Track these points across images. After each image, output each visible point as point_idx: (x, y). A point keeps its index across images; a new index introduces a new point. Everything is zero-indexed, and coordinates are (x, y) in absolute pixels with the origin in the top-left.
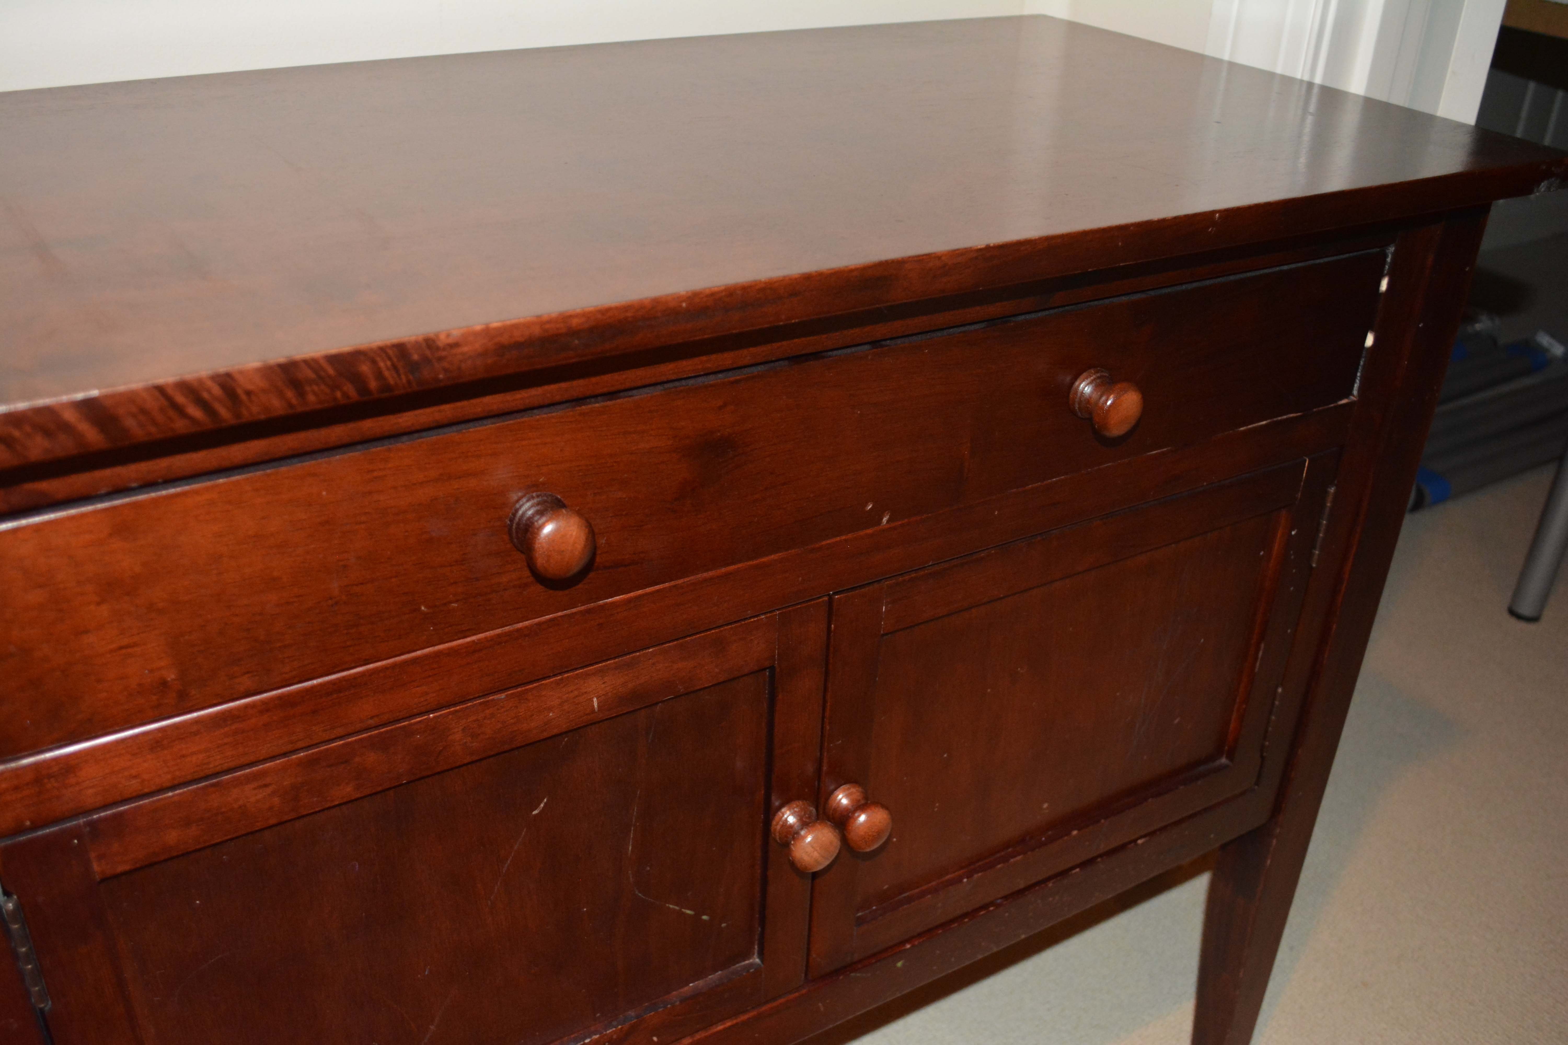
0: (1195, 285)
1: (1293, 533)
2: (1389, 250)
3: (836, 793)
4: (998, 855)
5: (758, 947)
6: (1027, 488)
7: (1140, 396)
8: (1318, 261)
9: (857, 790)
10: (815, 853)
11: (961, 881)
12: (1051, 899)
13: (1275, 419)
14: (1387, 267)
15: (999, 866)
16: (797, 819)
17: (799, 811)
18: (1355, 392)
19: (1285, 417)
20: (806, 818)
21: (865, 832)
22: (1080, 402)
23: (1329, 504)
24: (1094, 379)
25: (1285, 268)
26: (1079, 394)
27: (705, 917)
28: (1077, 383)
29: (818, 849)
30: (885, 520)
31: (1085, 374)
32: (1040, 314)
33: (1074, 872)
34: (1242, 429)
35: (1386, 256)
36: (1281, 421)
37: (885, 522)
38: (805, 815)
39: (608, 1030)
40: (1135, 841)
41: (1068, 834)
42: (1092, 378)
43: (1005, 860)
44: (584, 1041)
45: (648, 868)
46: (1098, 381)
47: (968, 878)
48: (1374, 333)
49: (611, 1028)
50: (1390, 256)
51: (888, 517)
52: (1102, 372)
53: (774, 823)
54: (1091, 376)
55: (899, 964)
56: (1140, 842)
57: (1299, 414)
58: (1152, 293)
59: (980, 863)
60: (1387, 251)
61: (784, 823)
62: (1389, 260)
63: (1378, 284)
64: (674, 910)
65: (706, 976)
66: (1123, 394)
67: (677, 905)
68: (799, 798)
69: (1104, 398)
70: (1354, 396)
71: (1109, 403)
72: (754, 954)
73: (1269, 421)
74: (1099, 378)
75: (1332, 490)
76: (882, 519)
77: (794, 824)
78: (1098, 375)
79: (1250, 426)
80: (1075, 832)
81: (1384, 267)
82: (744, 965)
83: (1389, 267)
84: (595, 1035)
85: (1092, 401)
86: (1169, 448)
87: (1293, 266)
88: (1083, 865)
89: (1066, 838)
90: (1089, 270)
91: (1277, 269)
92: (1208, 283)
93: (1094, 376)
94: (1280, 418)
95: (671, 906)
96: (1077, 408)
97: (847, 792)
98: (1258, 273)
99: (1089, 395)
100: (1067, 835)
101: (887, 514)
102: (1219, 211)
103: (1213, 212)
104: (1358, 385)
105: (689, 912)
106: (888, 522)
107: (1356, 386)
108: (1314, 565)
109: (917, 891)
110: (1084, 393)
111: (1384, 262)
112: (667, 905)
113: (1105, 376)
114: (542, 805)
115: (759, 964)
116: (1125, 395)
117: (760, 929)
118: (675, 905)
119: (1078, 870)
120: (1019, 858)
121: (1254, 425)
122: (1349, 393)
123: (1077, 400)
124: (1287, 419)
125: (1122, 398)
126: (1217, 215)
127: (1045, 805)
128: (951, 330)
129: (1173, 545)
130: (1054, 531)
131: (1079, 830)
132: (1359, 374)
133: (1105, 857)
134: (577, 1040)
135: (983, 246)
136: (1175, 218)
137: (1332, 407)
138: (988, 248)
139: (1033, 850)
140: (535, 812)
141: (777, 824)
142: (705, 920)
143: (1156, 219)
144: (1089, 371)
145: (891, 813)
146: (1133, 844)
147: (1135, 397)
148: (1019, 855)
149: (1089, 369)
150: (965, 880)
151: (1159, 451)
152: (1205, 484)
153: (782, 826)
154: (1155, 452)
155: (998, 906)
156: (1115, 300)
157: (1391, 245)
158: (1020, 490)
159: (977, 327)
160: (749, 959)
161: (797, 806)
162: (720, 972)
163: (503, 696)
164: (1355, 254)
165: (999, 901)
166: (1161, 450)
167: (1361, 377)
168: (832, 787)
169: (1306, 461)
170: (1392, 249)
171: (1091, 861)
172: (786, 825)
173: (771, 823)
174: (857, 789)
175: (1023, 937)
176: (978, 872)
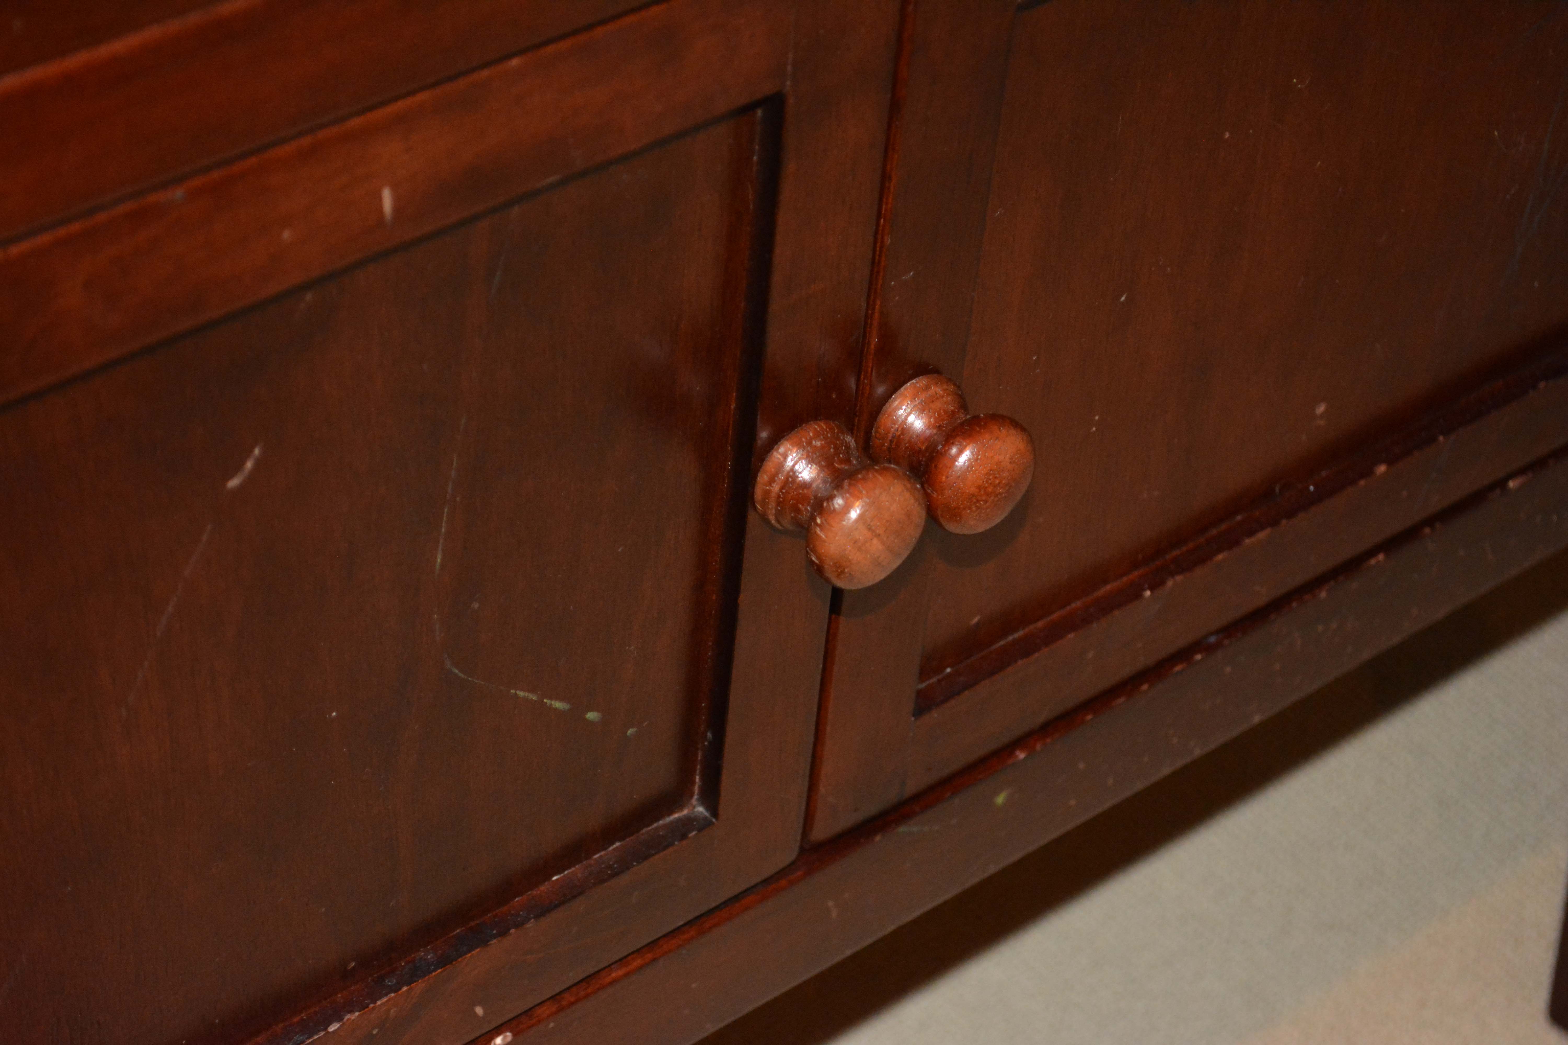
3: (896, 401)
4: (1214, 532)
5: (702, 779)
9: (944, 390)
10: (875, 541)
11: (1138, 596)
12: (1320, 628)
15: (1220, 557)
16: (821, 466)
17: (822, 447)
20: (841, 462)
21: (979, 488)
27: (592, 716)
29: (880, 531)
33: (1373, 561)
38: (837, 453)
39: (380, 998)
40: (1501, 484)
41: (1368, 472)
43: (1231, 541)
44: (326, 1029)
45: (476, 605)
47: (1152, 589)
49: (386, 995)
53: (763, 478)
55: (1000, 799)
56: (1511, 484)
59: (1176, 553)
61: (787, 479)
64: (526, 700)
65: (588, 857)
67: (532, 691)
68: (815, 414)
72: (692, 796)
77: (813, 480)
80: (1382, 469)
82: (672, 822)
84: (351, 1012)
88: (1390, 545)
89: (1362, 483)
95: (521, 694)
97: (923, 396)
100: (1362, 476)
105: (558, 705)
109: (1040, 624)
112: (513, 691)
114: (249, 465)
115: (705, 818)
117: (709, 735)
118: (529, 691)
119: (1381, 557)
120: (1262, 535)
127: (1321, 409)
131: (1390, 463)
133: (1438, 525)
134: (309, 1028)
139: (1291, 514)
140: (234, 483)
141: (772, 481)
142: (592, 723)
145: (1031, 440)
146: (1498, 491)
148: (1262, 528)
150: (1148, 593)
153: (786, 483)
155: (1209, 649)
160: (681, 808)
161: (817, 435)
162: (618, 844)
163: (178, 193)
165: (1212, 639)
168: (880, 390)
171: (1411, 534)
172: (794, 482)
173: (756, 476)
174: (945, 387)
175: (1257, 719)
176: (1172, 574)
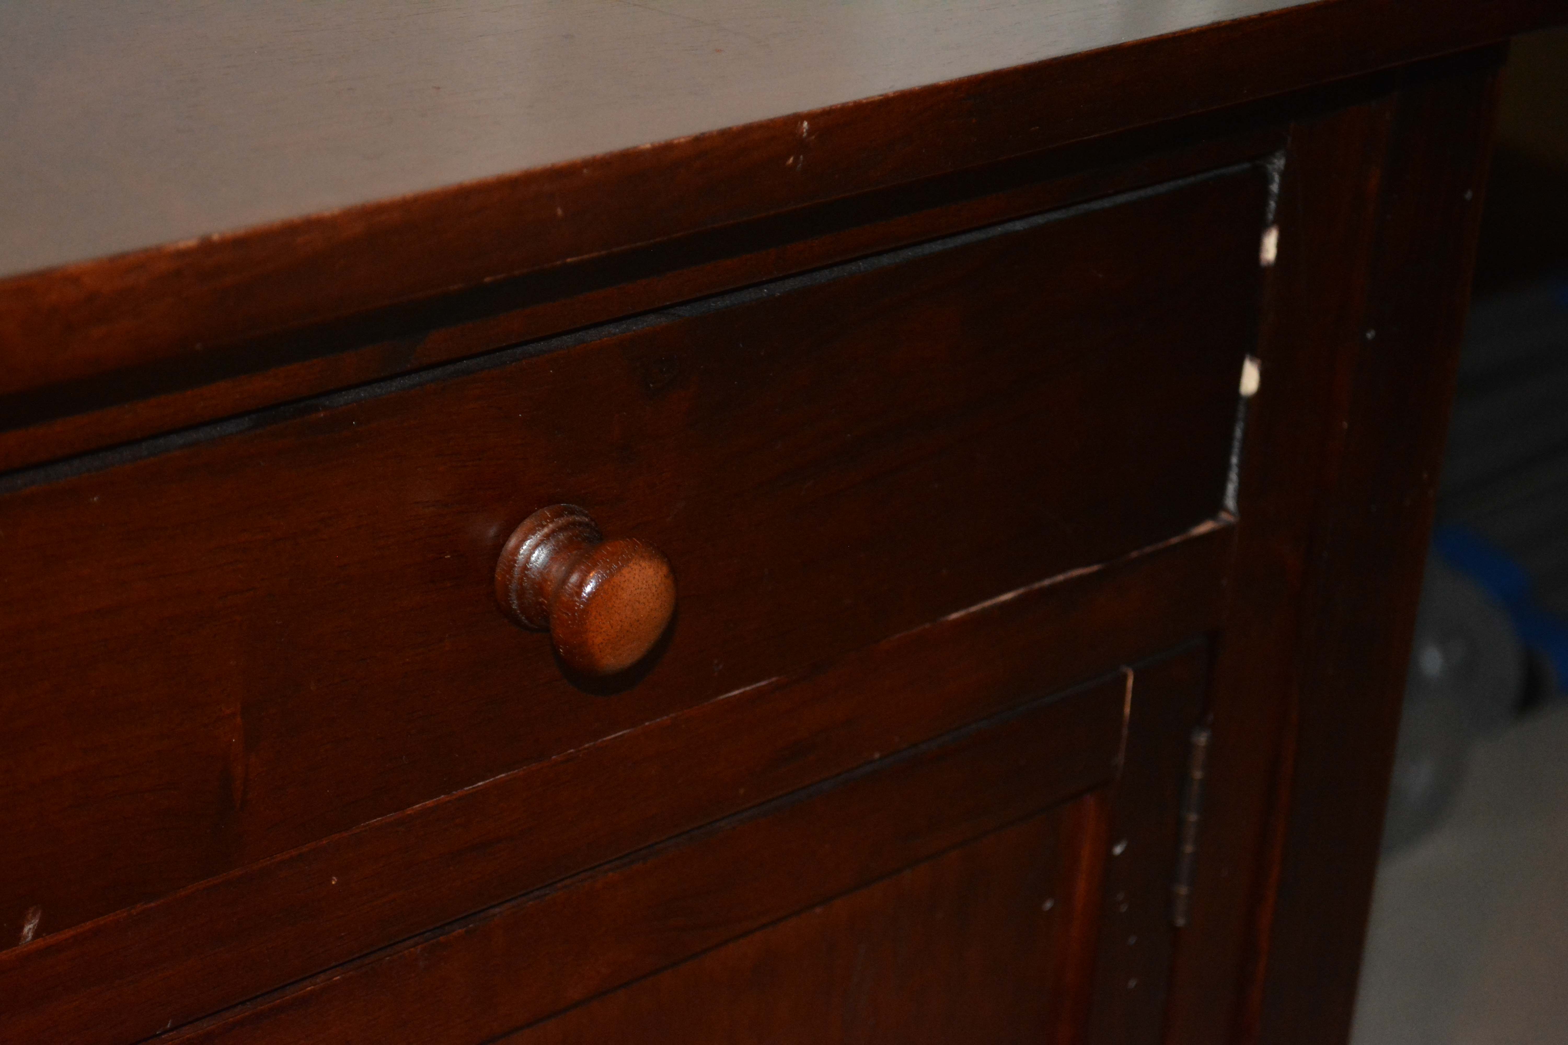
0: (791, 284)
1: (1118, 850)
2: (1274, 163)
6: (409, 811)
7: (664, 570)
8: (1096, 205)
13: (1036, 586)
14: (1272, 204)
18: (1230, 502)
19: (1060, 578)
22: (521, 593)
23: (1198, 774)
24: (553, 533)
25: (1019, 226)
26: (517, 570)
28: (512, 542)
30: (28, 929)
31: (528, 523)
32: (395, 385)
34: (955, 616)
35: (1266, 180)
36: (1053, 588)
37: (30, 935)
42: (546, 530)
46: (561, 536)
48: (1259, 361)
50: (1277, 178)
51: (36, 921)
52: (572, 512)
54: (543, 526)
57: (1095, 568)
58: (685, 312)
60: (1270, 167)
62: (1275, 188)
63: (1257, 246)
66: (620, 569)
69: (574, 578)
70: (1226, 510)
71: (588, 589)
73: (1021, 591)
74: (561, 529)
75: (1202, 739)
76: (22, 928)
78: (561, 521)
79: (974, 609)
81: (1265, 204)
83: (1277, 203)
85: (550, 587)
86: (774, 679)
87: (1039, 220)
90: (487, 279)
91: (999, 230)
92: (823, 277)
93: (551, 526)
94: (1047, 582)
96: (514, 607)
98: (951, 243)
99: (541, 573)
101: (34, 915)
102: (811, 117)
103: (796, 119)
104: (1237, 484)
106: (37, 934)
107: (1231, 488)
108: (1181, 922)
110: (528, 569)
111: (1265, 193)
113: (580, 524)
116: (625, 571)
121: (988, 603)
122: (1215, 506)
123: (513, 586)
124: (1066, 582)
125: (617, 579)
126: (805, 124)
128: (161, 441)
129: (818, 910)
130: (497, 910)
132: (1234, 460)
135: (192, 242)
136: (698, 140)
137: (1175, 546)
138: (207, 247)
143: (648, 146)
144: (539, 512)
147: (651, 572)
149: (540, 507)
151: (748, 688)
152: (877, 755)
154: (736, 692)
156: (592, 336)
157: (1278, 154)
158: (392, 816)
159: (230, 427)
164: (1191, 179)
166: (754, 686)
167: (1241, 466)
169: (1125, 678)
170: (1279, 163)
